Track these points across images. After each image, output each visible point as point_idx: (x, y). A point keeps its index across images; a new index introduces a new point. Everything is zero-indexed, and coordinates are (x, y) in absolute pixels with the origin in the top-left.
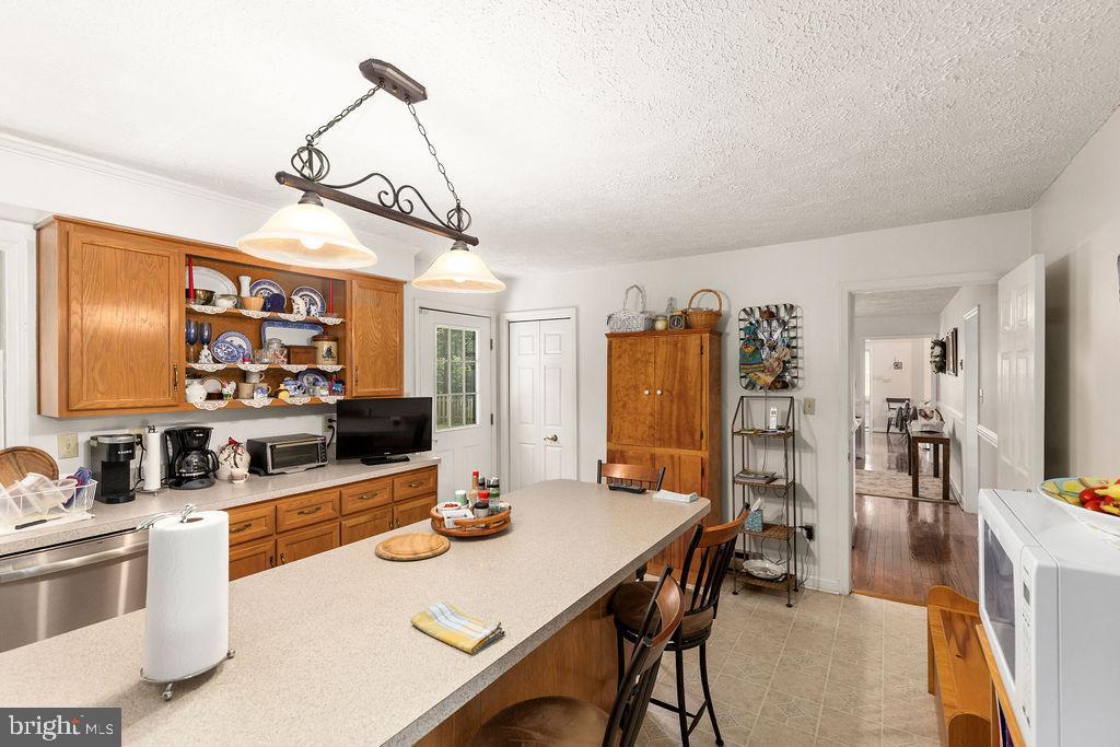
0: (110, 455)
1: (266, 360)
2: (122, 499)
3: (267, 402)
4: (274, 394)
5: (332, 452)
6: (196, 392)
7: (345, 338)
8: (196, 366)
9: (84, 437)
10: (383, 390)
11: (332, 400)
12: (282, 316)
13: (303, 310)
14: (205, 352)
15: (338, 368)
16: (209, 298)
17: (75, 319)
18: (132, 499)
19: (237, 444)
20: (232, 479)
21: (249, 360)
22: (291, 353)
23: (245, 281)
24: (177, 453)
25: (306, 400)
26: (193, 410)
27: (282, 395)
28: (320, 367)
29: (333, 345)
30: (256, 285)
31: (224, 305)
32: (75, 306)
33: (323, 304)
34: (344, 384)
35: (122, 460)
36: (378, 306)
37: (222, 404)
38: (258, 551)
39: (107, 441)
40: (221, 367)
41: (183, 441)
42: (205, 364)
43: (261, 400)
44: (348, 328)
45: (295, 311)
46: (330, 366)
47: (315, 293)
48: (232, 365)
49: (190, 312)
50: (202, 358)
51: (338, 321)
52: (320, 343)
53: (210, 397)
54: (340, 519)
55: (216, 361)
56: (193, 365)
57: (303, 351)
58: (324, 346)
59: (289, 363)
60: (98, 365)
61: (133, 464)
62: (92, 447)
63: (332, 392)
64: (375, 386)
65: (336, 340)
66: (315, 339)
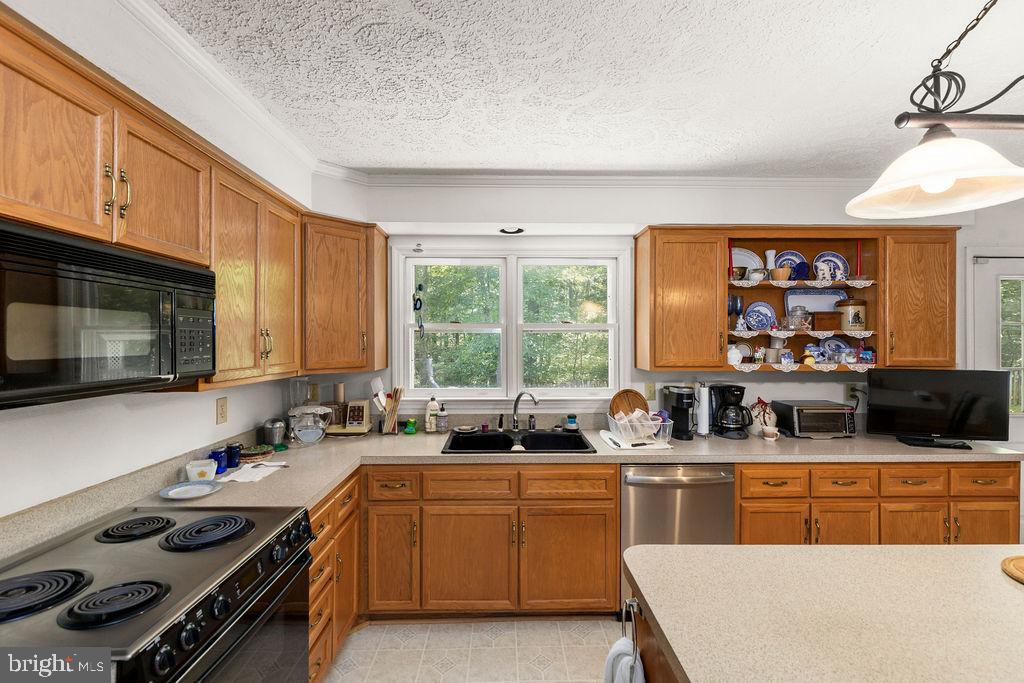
0: (677, 400)
1: (792, 327)
2: (684, 437)
3: (795, 367)
4: (800, 360)
5: (860, 423)
6: (735, 356)
7: (876, 302)
8: (735, 333)
9: (659, 386)
10: (925, 359)
11: (862, 368)
12: (808, 283)
13: (828, 276)
14: (741, 321)
15: (868, 334)
16: (743, 273)
17: (659, 299)
18: (690, 438)
19: (766, 405)
20: (763, 435)
21: (776, 328)
22: (817, 319)
23: (771, 254)
24: (719, 407)
25: (833, 367)
26: (732, 371)
27: (809, 362)
28: (848, 333)
29: (860, 309)
30: (780, 257)
31: (756, 279)
32: (659, 291)
33: (846, 267)
34: (874, 351)
35: (685, 406)
36: (920, 261)
37: (755, 367)
38: (795, 509)
39: (676, 391)
40: (755, 334)
41: (724, 396)
42: (741, 331)
43: (788, 365)
44: (880, 290)
45: (821, 276)
46: (858, 333)
47: (837, 257)
48: (763, 332)
49: (731, 287)
50: (739, 326)
51: (868, 283)
52: (845, 308)
53: (745, 360)
54: (879, 499)
55: (749, 329)
56: (733, 333)
57: (829, 316)
58: (851, 311)
59: (813, 329)
60: (672, 333)
61: (690, 410)
62: (665, 394)
63: (860, 360)
64: (915, 354)
65: (864, 303)
66: (840, 304)
